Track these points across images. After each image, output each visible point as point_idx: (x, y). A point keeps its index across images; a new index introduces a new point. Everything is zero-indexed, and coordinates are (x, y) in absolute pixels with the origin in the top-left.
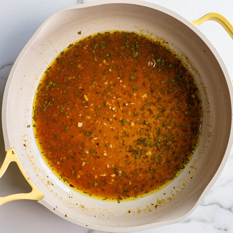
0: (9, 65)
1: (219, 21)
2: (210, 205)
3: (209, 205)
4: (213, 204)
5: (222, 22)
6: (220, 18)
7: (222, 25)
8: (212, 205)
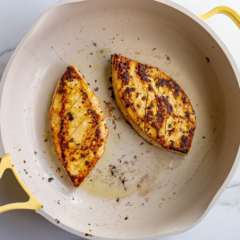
0: (9, 51)
1: (229, 14)
2: (233, 186)
3: (231, 187)
4: (236, 185)
5: (232, 15)
6: (230, 12)
7: (232, 19)
8: (235, 187)
